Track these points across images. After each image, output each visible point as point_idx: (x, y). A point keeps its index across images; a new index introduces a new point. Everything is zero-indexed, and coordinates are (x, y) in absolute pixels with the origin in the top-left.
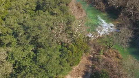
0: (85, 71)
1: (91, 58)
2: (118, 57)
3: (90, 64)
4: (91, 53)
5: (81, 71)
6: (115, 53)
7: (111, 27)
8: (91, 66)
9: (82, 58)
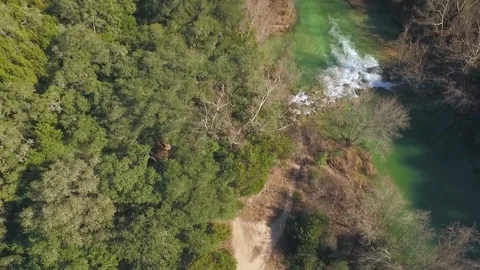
0: (277, 206)
1: (295, 173)
2: (364, 170)
3: (291, 188)
4: (297, 160)
5: (267, 207)
6: (358, 160)
7: (370, 70)
8: (291, 195)
9: (272, 173)
